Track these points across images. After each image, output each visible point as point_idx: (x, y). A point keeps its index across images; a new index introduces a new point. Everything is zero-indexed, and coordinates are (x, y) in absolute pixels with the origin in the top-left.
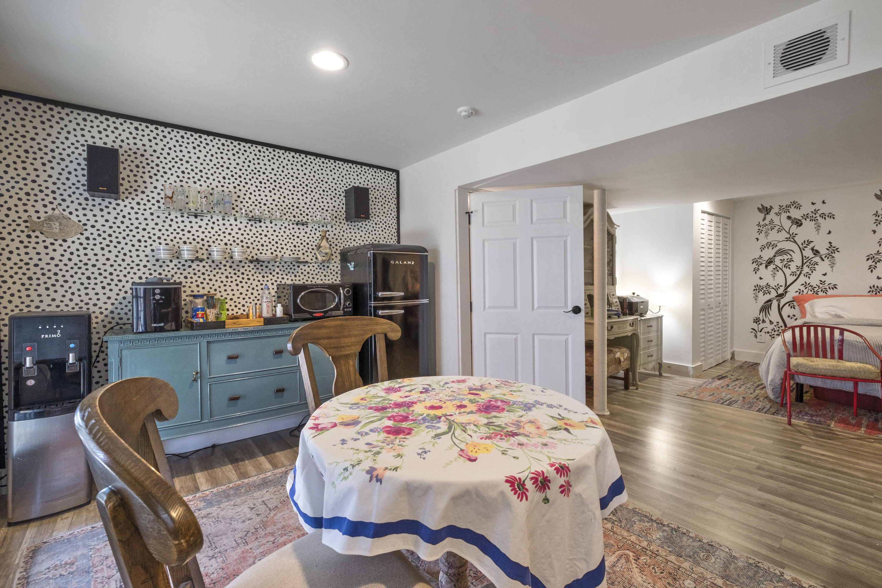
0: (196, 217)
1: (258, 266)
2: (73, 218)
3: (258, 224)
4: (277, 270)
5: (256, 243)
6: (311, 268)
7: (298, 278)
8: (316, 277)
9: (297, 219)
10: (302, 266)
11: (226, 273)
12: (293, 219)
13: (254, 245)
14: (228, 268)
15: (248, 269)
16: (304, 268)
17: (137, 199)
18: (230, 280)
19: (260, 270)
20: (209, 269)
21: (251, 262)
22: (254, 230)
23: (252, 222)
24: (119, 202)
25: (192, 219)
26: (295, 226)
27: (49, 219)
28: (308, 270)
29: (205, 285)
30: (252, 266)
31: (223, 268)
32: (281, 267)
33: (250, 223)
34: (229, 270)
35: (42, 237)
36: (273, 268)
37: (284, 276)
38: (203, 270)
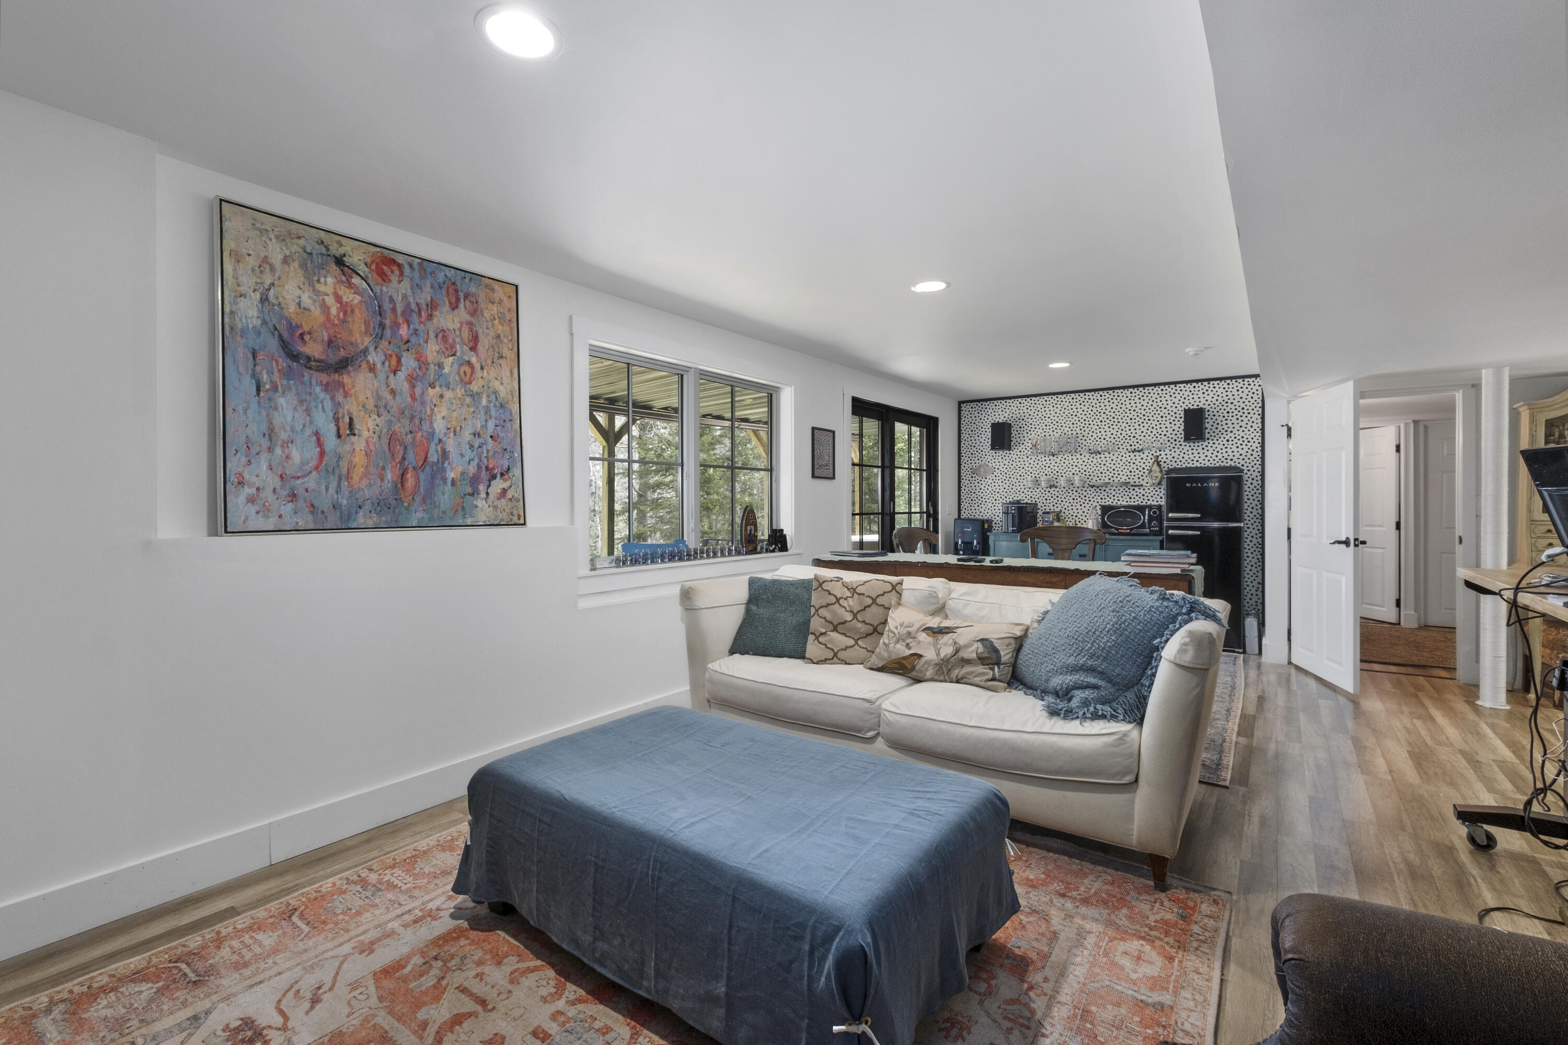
0: (1053, 456)
1: (1098, 490)
2: (990, 464)
3: (1099, 456)
4: (1114, 493)
5: (1097, 471)
6: (1146, 490)
7: (1132, 500)
8: (1151, 499)
9: (1133, 448)
10: (1137, 489)
11: (1073, 496)
12: (1129, 448)
13: (1095, 474)
14: (1074, 492)
15: (1090, 493)
16: (1139, 491)
17: (1020, 449)
18: (1075, 501)
19: (1099, 494)
20: (1062, 493)
21: (1092, 487)
22: (1094, 460)
23: (1094, 455)
24: (1011, 452)
25: (1051, 457)
26: (1131, 454)
27: (980, 466)
28: (1143, 492)
29: (1058, 505)
30: (1093, 490)
31: (1071, 492)
32: (1117, 491)
33: (1092, 456)
34: (1076, 494)
35: (977, 477)
36: (1110, 492)
37: (1120, 498)
38: (1057, 494)
